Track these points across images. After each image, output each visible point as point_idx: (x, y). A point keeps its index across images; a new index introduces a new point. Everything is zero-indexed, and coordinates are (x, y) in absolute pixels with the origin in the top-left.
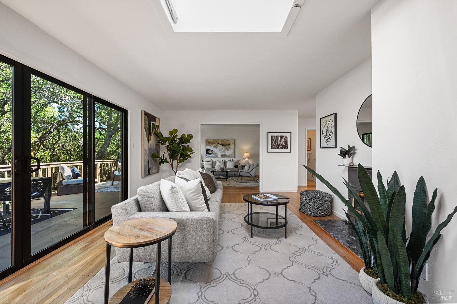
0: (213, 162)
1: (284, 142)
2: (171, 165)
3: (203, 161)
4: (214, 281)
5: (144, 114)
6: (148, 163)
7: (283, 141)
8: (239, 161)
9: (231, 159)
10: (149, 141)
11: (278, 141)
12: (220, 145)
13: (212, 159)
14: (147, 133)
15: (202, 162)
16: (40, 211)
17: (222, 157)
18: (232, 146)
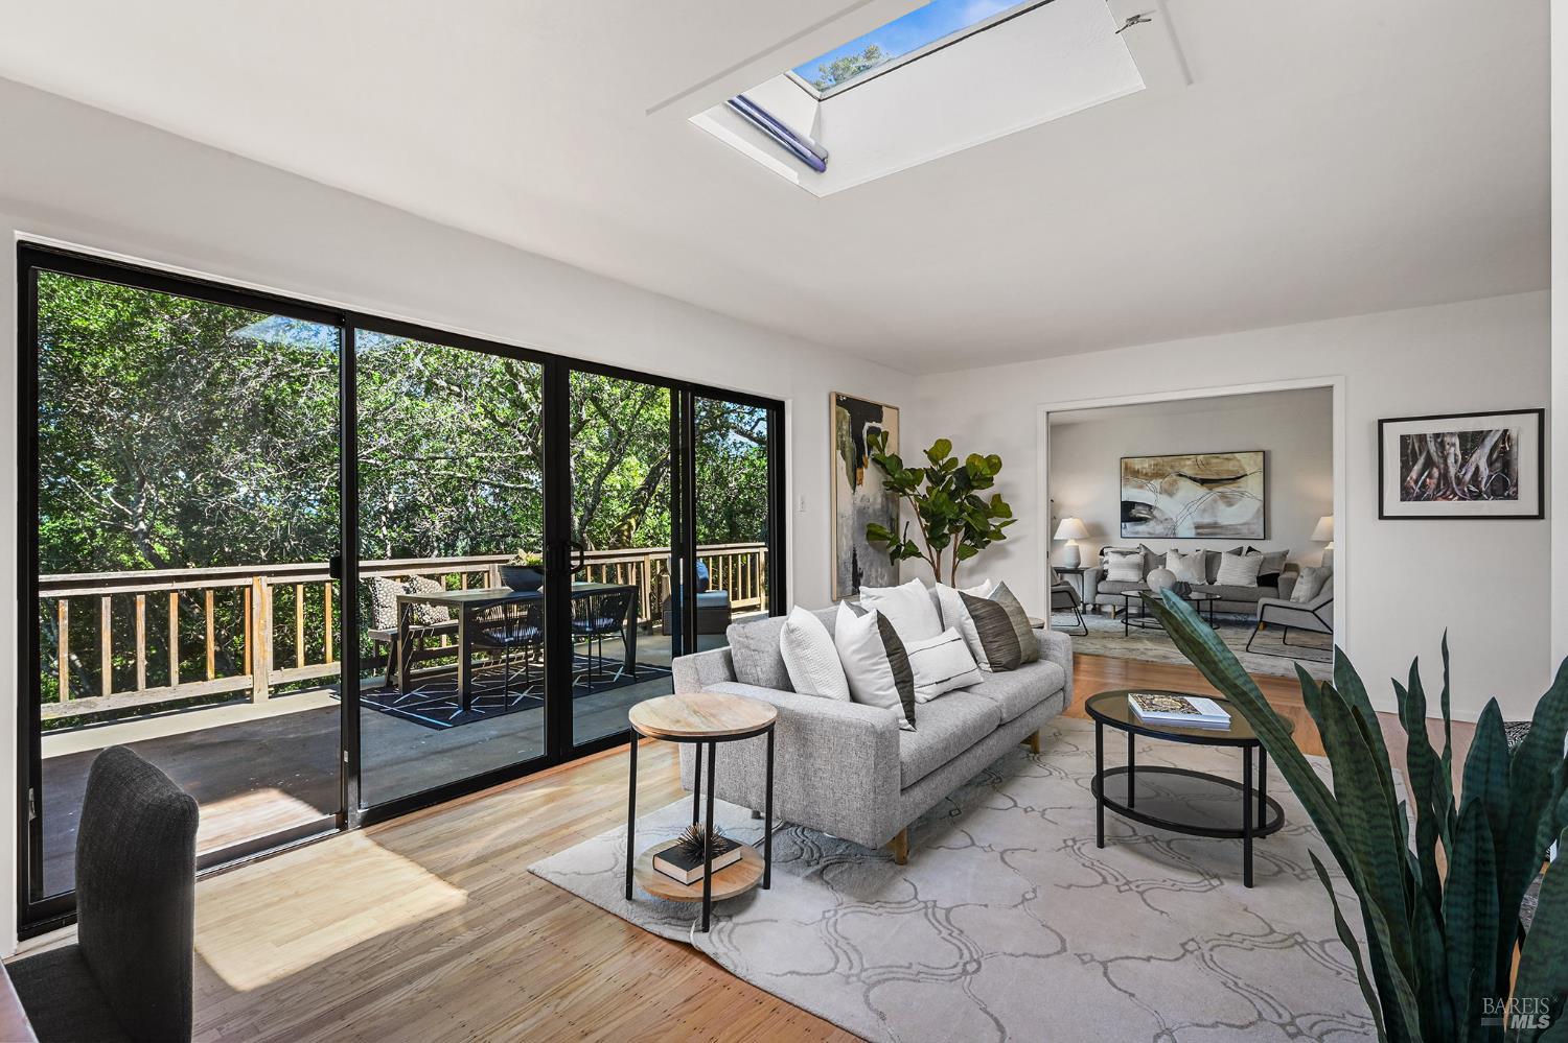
0: (1150, 557)
1: (1490, 463)
2: (932, 564)
3: (1105, 551)
4: (884, 905)
5: (837, 404)
6: (855, 555)
7: (1480, 458)
8: (1287, 552)
9: (1245, 545)
10: (858, 488)
11: (1451, 460)
12: (1189, 483)
13: (1144, 542)
14: (849, 459)
15: (1102, 553)
16: (621, 665)
17: (1199, 536)
18: (1253, 485)
